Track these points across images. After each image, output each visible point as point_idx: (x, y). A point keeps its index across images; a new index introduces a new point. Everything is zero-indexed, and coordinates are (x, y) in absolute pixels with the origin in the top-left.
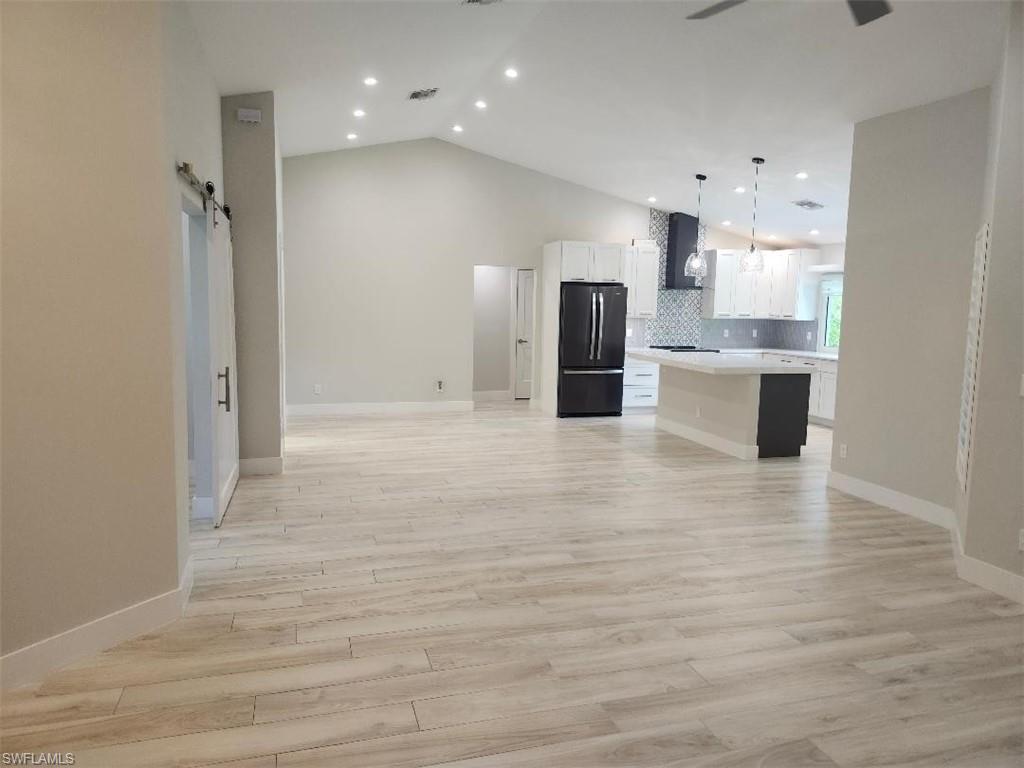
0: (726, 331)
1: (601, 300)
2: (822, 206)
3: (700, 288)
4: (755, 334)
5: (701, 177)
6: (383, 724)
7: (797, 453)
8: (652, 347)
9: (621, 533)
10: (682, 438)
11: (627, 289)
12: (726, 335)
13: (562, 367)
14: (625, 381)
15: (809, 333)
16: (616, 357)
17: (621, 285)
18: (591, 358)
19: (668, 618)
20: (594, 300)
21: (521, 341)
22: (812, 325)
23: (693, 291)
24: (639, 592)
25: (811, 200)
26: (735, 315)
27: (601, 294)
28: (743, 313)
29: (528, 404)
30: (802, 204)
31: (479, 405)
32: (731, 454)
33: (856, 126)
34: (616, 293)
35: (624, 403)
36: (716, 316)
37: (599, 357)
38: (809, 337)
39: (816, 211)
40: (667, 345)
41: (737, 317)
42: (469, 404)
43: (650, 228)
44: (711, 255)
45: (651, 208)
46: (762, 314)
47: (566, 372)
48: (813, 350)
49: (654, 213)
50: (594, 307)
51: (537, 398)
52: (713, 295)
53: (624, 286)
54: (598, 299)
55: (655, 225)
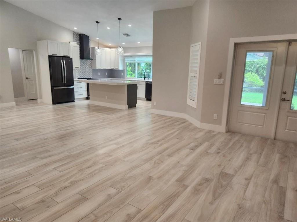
0: (99, 73)
1: (64, 62)
2: (130, 36)
3: (92, 59)
4: (106, 74)
5: (98, 22)
6: (128, 214)
7: (135, 106)
8: (78, 79)
9: (120, 135)
10: (101, 106)
11: (72, 58)
13: (52, 87)
14: (75, 90)
15: (122, 73)
16: (71, 82)
17: (69, 57)
18: (63, 83)
19: (161, 153)
20: (62, 62)
21: (27, 78)
22: (123, 71)
23: (89, 60)
24: (146, 149)
25: (128, 33)
26: (102, 68)
27: (64, 60)
28: (104, 67)
29: (37, 101)
30: (125, 35)
31: (18, 103)
32: (120, 109)
33: (154, 12)
34: (69, 60)
35: (75, 98)
36: (97, 68)
37: (66, 83)
38: (122, 75)
39: (129, 37)
40: (83, 78)
41: (103, 69)
42: (14, 104)
43: (74, 38)
44: (93, 49)
45: (73, 32)
46: (109, 68)
47: (55, 88)
48: (123, 78)
49: (75, 33)
50: (62, 65)
51: (41, 98)
52: (96, 61)
53: (71, 57)
54: (63, 62)
55: (75, 37)
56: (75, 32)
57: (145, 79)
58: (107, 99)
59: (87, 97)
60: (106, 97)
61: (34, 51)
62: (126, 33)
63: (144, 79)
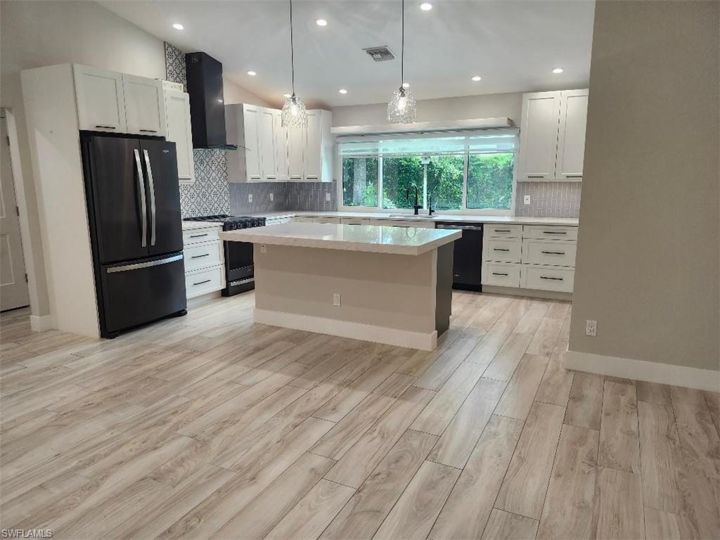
0: (250, 196)
1: (147, 159)
2: (393, 56)
3: (233, 147)
4: (269, 197)
7: (447, 326)
11: (174, 144)
12: (250, 201)
13: (101, 263)
14: (186, 268)
15: (329, 195)
16: (170, 240)
17: (163, 138)
18: (144, 244)
20: (138, 159)
22: (331, 186)
23: (217, 151)
27: (146, 152)
30: (372, 52)
34: (162, 151)
36: (249, 180)
37: (153, 243)
38: (329, 199)
39: (385, 62)
41: (264, 180)
43: (167, 68)
44: (237, 109)
45: (165, 42)
46: (282, 177)
47: (109, 270)
48: (333, 210)
49: (169, 48)
50: (140, 170)
51: (46, 310)
52: (247, 152)
53: (168, 140)
54: (143, 159)
55: (171, 65)
56: (170, 46)
57: (416, 213)
58: (337, 303)
59: (223, 286)
60: (336, 296)
61: (8, 114)
62: (376, 45)
63: (413, 211)
